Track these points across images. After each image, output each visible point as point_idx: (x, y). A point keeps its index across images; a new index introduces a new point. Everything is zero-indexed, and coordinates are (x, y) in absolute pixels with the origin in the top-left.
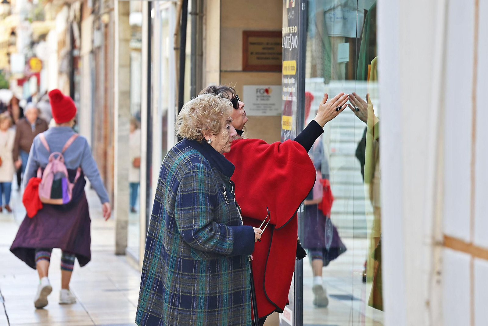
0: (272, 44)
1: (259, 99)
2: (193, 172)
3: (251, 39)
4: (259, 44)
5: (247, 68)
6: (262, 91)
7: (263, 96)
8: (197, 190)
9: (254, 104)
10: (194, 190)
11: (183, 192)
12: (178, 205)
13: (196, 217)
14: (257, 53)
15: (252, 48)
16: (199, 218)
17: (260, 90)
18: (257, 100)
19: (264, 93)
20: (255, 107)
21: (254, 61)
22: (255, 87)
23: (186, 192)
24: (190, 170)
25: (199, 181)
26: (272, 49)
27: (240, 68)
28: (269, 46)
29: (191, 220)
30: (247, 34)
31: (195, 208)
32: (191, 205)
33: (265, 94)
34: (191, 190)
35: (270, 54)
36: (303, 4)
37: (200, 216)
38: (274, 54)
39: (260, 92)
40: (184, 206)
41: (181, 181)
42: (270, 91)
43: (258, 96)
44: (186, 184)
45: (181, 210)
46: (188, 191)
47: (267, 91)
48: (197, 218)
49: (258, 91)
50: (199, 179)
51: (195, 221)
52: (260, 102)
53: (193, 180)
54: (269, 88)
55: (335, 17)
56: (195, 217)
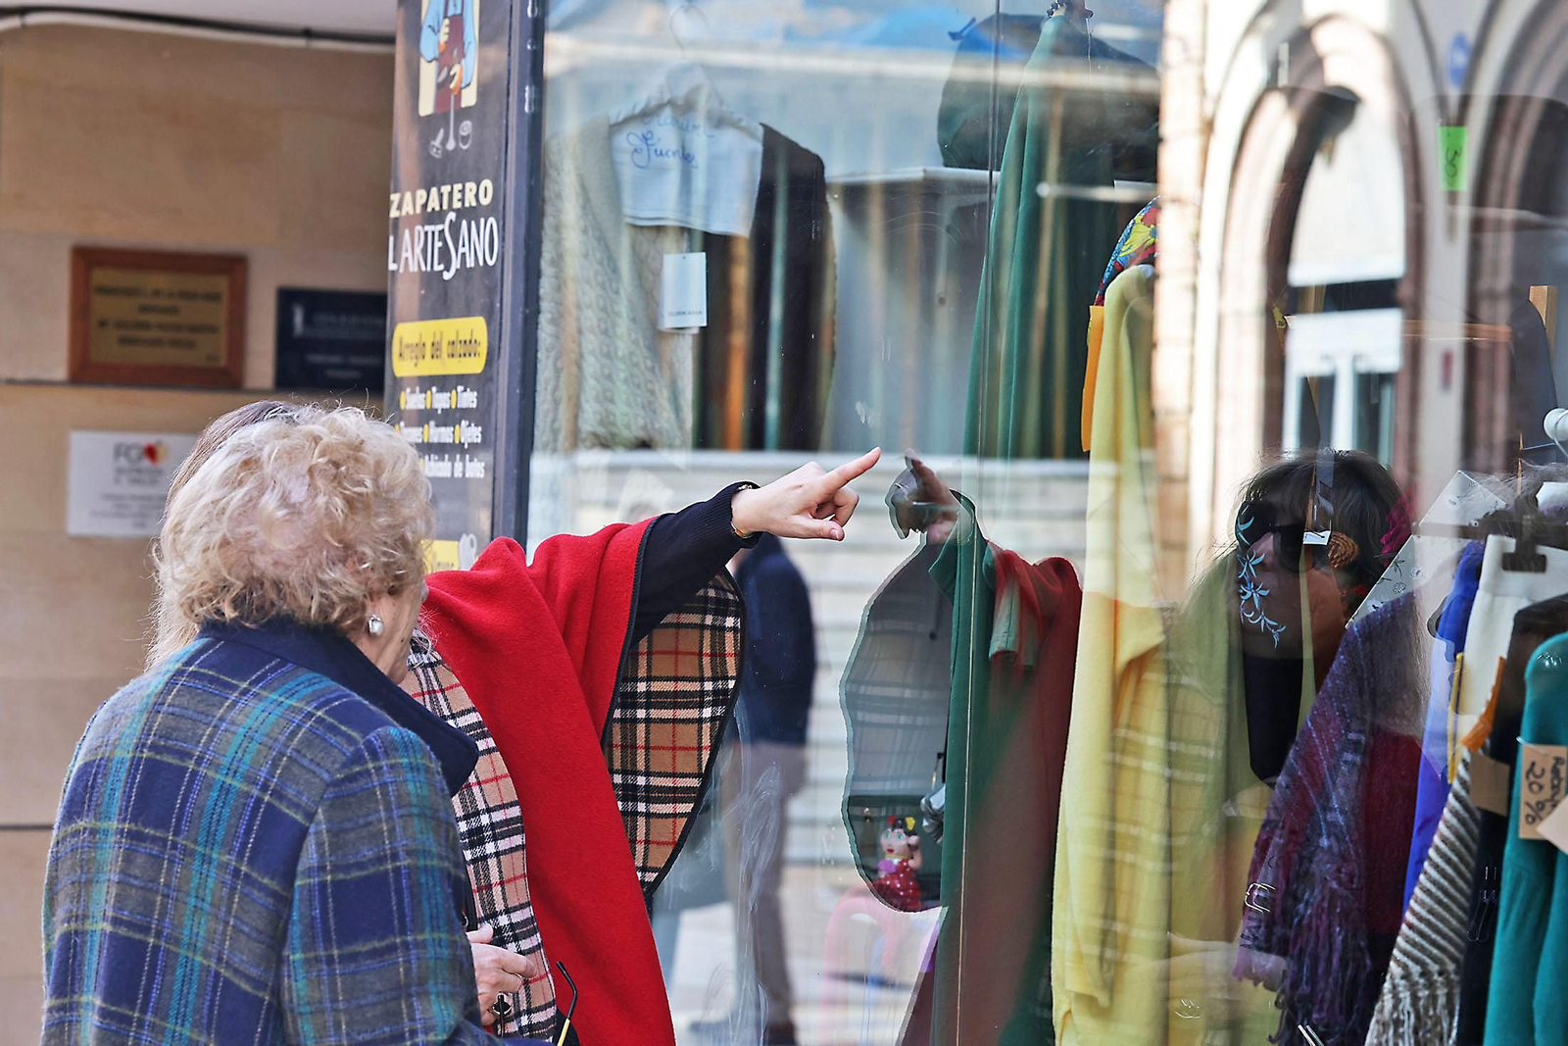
0: (171, 295)
1: (124, 479)
2: (378, 769)
3: (101, 276)
4: (130, 292)
5: (86, 372)
6: (134, 454)
7: (139, 471)
8: (409, 853)
9: (108, 497)
10: (395, 857)
11: (336, 868)
12: (314, 937)
13: (413, 989)
14: (121, 325)
15: (104, 306)
16: (427, 993)
17: (129, 448)
18: (117, 481)
19: (140, 458)
20: (108, 506)
21: (109, 349)
22: (110, 440)
23: (347, 868)
24: (357, 758)
25: (415, 811)
26: (173, 310)
27: (61, 372)
28: (163, 302)
29: (392, 1005)
30: (88, 259)
31: (406, 945)
32: (388, 931)
33: (146, 463)
34: (380, 860)
35: (161, 327)
36: (527, 88)
37: (431, 982)
38: (178, 328)
39: (127, 454)
40: (344, 939)
41: (310, 816)
42: (161, 452)
43: (120, 471)
44: (345, 831)
45: (330, 960)
46: (360, 866)
47: (151, 452)
48: (419, 995)
49: (120, 451)
50: (414, 800)
51: (410, 1007)
52: (126, 489)
53: (388, 809)
54: (160, 443)
55: (653, 149)
56: (408, 986)
